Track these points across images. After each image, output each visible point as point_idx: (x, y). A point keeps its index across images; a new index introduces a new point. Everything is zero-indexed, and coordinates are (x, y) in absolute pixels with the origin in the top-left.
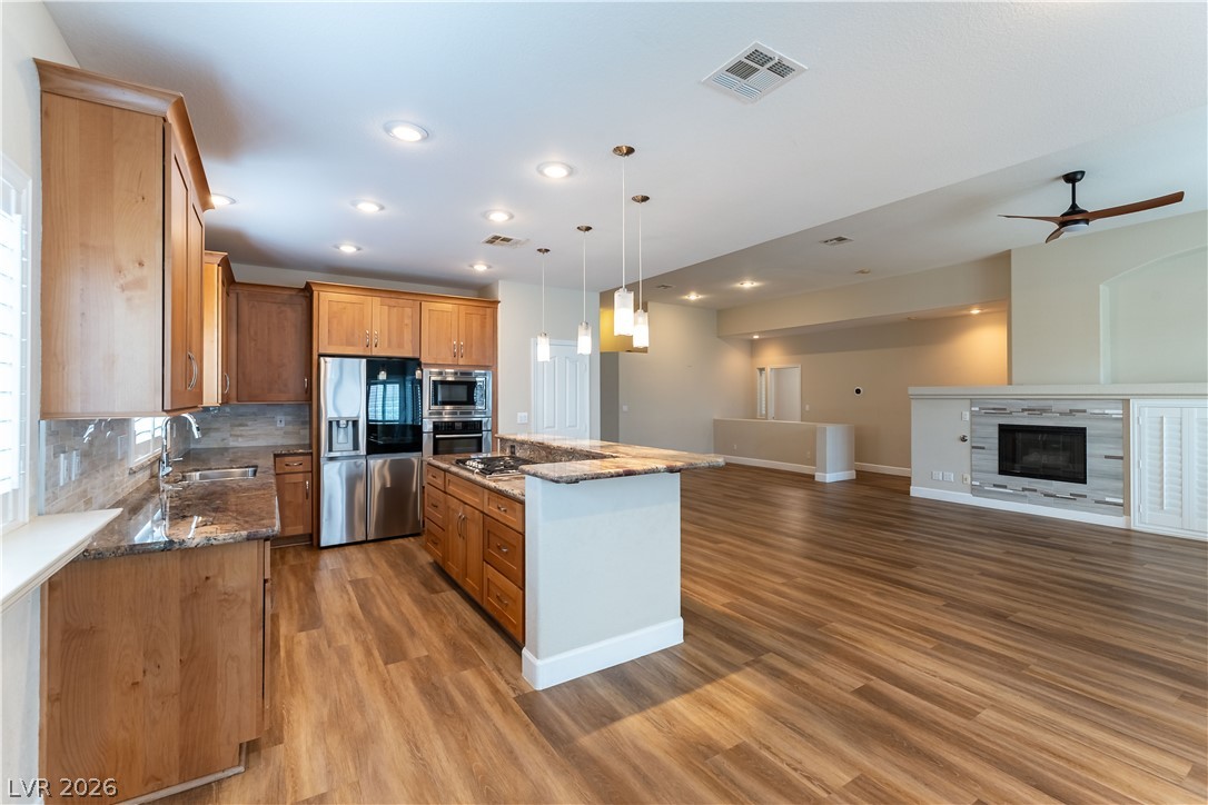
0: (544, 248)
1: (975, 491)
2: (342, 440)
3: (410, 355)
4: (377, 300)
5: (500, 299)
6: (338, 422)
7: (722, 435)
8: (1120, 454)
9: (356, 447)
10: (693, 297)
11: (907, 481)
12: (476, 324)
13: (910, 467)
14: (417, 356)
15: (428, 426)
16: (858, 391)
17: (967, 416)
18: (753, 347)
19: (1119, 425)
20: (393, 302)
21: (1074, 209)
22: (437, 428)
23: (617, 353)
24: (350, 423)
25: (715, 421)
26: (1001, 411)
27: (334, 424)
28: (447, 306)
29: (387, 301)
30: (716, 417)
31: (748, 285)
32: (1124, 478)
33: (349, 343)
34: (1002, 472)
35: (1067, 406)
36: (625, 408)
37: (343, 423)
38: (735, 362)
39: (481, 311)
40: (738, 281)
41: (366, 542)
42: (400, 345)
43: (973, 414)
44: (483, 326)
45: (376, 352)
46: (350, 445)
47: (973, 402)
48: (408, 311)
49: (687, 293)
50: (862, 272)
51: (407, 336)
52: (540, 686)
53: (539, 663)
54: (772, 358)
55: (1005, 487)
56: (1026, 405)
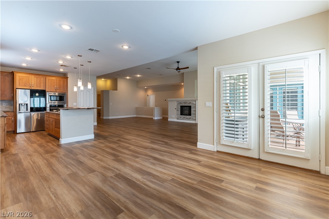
0: (75, 67)
1: (178, 119)
2: (23, 109)
3: (42, 89)
4: (33, 76)
5: (68, 77)
6: (22, 104)
7: (137, 110)
8: (195, 110)
9: (27, 110)
10: (128, 78)
11: (168, 118)
12: (62, 83)
13: (168, 115)
14: (45, 89)
15: (48, 106)
16: (165, 100)
17: (176, 104)
18: (146, 90)
19: (195, 105)
20: (38, 77)
21: (178, 68)
22: (51, 106)
23: (109, 91)
24: (25, 105)
25: (136, 107)
26: (181, 103)
27: (21, 105)
28: (54, 78)
29: (36, 76)
30: (136, 106)
31: (138, 76)
32: (195, 114)
33: (25, 86)
34: (181, 115)
35: (189, 102)
36: (111, 104)
37: (23, 104)
38: (141, 94)
39: (63, 80)
40: (136, 75)
41: (30, 132)
42: (40, 87)
43: (177, 104)
44: (64, 83)
45: (33, 88)
46: (25, 109)
47: (177, 101)
48: (42, 79)
49: (127, 77)
50: (160, 75)
51: (42, 85)
52: (62, 143)
53: (62, 140)
54: (150, 92)
55: (181, 117)
56: (184, 102)
